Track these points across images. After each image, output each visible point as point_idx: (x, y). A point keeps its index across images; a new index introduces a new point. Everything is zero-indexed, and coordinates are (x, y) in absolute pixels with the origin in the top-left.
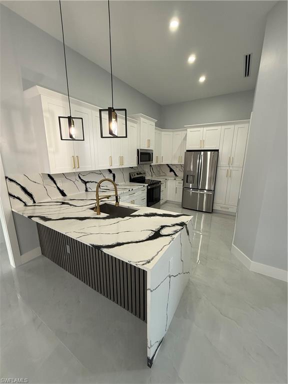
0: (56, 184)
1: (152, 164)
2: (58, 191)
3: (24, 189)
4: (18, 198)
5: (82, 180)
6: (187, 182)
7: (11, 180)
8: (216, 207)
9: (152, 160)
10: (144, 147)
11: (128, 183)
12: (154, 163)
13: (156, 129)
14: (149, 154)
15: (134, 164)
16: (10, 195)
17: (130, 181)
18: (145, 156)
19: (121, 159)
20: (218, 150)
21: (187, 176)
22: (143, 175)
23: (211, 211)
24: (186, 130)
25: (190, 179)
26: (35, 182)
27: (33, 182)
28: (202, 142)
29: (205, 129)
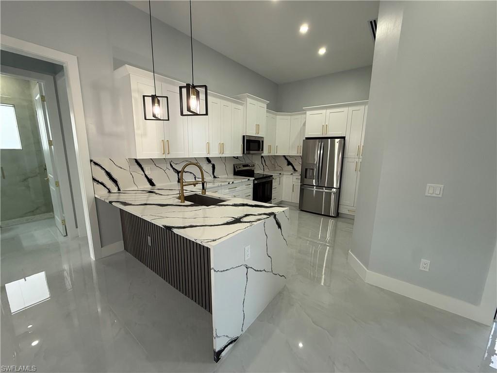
0: (144, 172)
1: (263, 155)
2: (146, 180)
3: (108, 174)
4: (102, 184)
5: (174, 169)
6: (306, 177)
7: (96, 164)
8: (343, 210)
9: (262, 150)
10: (252, 133)
11: (232, 176)
12: (265, 153)
13: (267, 112)
14: (259, 142)
15: (239, 153)
16: (94, 179)
17: (234, 174)
18: (252, 145)
19: (222, 147)
22: (252, 168)
24: (305, 113)
25: (309, 173)
26: (121, 168)
27: (119, 167)
28: (325, 127)
29: (329, 111)
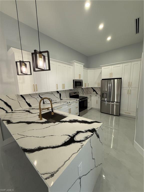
0: (25, 100)
1: (82, 88)
3: (6, 103)
4: (3, 109)
5: (41, 97)
6: (103, 97)
8: (122, 112)
9: (82, 86)
10: (77, 78)
11: (69, 98)
12: (84, 87)
13: (84, 68)
14: (80, 82)
15: (72, 88)
17: (70, 97)
18: (78, 84)
19: (64, 86)
20: (121, 78)
21: (103, 94)
22: (78, 94)
23: (118, 114)
24: (101, 68)
25: (105, 95)
27: (12, 99)
28: (111, 74)
29: (112, 66)
